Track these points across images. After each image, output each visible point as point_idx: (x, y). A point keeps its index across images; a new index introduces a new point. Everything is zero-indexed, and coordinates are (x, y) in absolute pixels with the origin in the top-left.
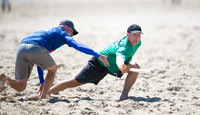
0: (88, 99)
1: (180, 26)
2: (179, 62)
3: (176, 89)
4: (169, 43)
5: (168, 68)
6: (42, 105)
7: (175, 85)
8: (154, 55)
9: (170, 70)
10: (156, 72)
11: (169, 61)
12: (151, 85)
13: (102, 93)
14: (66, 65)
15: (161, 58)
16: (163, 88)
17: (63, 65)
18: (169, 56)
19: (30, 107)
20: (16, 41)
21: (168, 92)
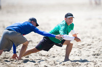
0: (46, 60)
1: (100, 19)
2: (99, 39)
3: (98, 55)
4: (93, 28)
5: (93, 42)
6: (19, 64)
7: (97, 52)
8: (84, 35)
9: (94, 44)
10: (86, 45)
11: (93, 38)
12: (82, 52)
13: (54, 57)
14: (33, 41)
15: (88, 37)
16: (90, 54)
17: (31, 41)
18: (93, 36)
19: (12, 65)
20: (4, 27)
21: (93, 56)
